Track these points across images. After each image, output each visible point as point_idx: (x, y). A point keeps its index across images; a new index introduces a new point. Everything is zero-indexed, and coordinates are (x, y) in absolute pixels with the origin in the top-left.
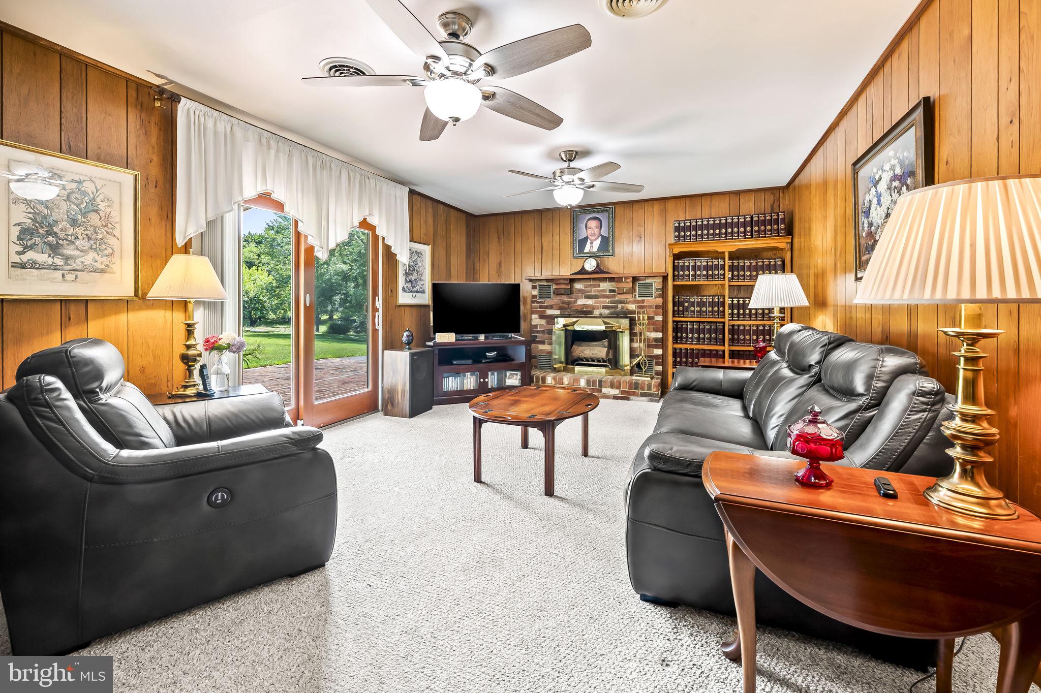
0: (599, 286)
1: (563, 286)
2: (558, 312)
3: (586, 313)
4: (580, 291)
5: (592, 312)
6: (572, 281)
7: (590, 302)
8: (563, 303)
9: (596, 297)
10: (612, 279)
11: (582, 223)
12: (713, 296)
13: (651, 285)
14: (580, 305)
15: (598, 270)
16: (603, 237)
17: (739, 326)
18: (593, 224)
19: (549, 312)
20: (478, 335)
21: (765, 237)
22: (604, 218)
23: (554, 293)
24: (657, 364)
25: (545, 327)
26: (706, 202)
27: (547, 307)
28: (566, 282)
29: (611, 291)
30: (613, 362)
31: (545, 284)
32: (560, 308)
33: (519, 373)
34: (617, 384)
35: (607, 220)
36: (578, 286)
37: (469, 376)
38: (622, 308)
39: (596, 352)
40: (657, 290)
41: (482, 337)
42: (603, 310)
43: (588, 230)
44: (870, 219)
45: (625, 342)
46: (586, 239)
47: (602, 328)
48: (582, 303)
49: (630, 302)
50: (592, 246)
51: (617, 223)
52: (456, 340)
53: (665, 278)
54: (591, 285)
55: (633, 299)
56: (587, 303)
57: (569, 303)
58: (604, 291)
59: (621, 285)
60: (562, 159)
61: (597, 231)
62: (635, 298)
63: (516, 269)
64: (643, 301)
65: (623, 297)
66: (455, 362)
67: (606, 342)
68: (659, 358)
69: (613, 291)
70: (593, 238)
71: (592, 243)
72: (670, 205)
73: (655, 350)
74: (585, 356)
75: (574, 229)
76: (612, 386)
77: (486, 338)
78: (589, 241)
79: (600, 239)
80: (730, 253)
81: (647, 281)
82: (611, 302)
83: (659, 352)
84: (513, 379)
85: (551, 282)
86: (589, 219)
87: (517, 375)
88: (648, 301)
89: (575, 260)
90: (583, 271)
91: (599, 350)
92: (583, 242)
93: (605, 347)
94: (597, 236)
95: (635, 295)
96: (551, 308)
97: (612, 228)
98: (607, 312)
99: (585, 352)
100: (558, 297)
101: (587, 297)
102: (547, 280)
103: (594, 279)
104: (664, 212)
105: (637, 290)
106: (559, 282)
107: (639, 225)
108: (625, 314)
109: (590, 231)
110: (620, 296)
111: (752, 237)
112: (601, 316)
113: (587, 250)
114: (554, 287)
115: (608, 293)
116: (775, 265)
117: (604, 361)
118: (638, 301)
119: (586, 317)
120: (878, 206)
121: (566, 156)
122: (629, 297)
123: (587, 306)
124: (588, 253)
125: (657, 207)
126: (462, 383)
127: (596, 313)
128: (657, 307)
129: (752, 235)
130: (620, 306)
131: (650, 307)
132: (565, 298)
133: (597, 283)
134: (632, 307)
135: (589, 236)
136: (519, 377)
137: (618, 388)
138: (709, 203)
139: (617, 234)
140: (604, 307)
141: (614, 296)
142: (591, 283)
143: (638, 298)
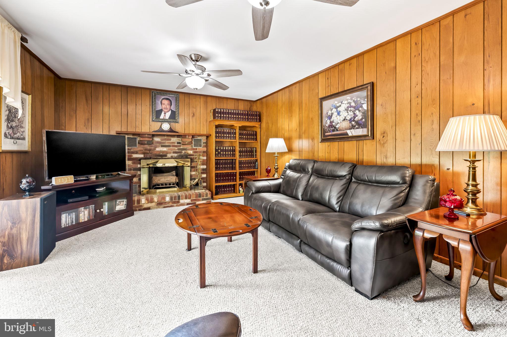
0: (170, 140)
1: (147, 139)
2: (142, 156)
3: (163, 156)
4: (158, 142)
5: (166, 156)
6: (153, 136)
7: (165, 149)
8: (146, 150)
9: (169, 146)
10: (179, 136)
11: (158, 100)
12: (228, 147)
13: (200, 140)
14: (158, 151)
15: (171, 130)
16: (172, 111)
17: (241, 161)
18: (166, 102)
19: (135, 156)
20: (89, 176)
21: (252, 121)
22: (173, 100)
23: (139, 143)
24: (204, 182)
25: (132, 165)
26: (225, 101)
27: (133, 153)
28: (150, 136)
29: (178, 143)
30: (180, 184)
31: (132, 137)
32: (144, 153)
33: (125, 200)
34: (189, 196)
35: (175, 101)
36: (157, 139)
37: (83, 210)
38: (185, 153)
39: (169, 179)
40: (204, 143)
41: (93, 177)
42: (173, 154)
43: (163, 105)
44: (332, 120)
45: (187, 172)
46: (161, 110)
47: (175, 164)
48: (159, 150)
49: (189, 149)
50: (165, 116)
51: (180, 105)
52: (75, 181)
53: (208, 137)
54: (165, 139)
55: (191, 148)
56: (163, 150)
57: (150, 150)
58: (174, 143)
59: (184, 140)
60: (192, 59)
61: (168, 107)
62: (192, 147)
63: (104, 125)
64: (196, 149)
65: (185, 147)
66: (71, 200)
67: (174, 173)
68: (205, 179)
69: (180, 143)
70: (166, 111)
71: (165, 113)
72: (209, 99)
73: (203, 175)
74: (162, 182)
75: (153, 103)
76: (186, 198)
77: (97, 178)
78: (163, 112)
79: (170, 112)
80: (239, 127)
81: (198, 138)
82: (178, 149)
83: (204, 176)
84: (121, 205)
85: (136, 136)
86: (163, 99)
87: (123, 201)
88: (199, 149)
89: (154, 123)
90: (161, 130)
91: (172, 178)
92: (159, 113)
93: (173, 176)
94: (168, 110)
95: (192, 146)
96: (137, 153)
97: (177, 106)
98: (176, 155)
99: (161, 180)
100: (142, 146)
101: (162, 146)
102: (134, 134)
103: (168, 135)
104: (206, 103)
105: (193, 143)
106: (144, 136)
107: (193, 107)
108: (186, 156)
109: (164, 106)
110: (184, 146)
111: (248, 121)
112: (172, 158)
113: (162, 117)
114: (138, 139)
115: (176, 144)
116: (254, 134)
117: (173, 184)
118: (194, 149)
119: (162, 159)
120: (338, 116)
121: (195, 57)
122: (189, 147)
123: (163, 152)
124: (162, 119)
125: (202, 99)
126: (77, 217)
127: (169, 156)
128: (204, 152)
129: (248, 120)
130: (183, 152)
131: (200, 152)
132: (147, 147)
133: (169, 138)
134: (191, 152)
135: (163, 109)
136: (125, 203)
137: (189, 198)
138: (226, 102)
139: (180, 111)
140: (174, 153)
141: (180, 146)
142: (166, 138)
143: (194, 147)
